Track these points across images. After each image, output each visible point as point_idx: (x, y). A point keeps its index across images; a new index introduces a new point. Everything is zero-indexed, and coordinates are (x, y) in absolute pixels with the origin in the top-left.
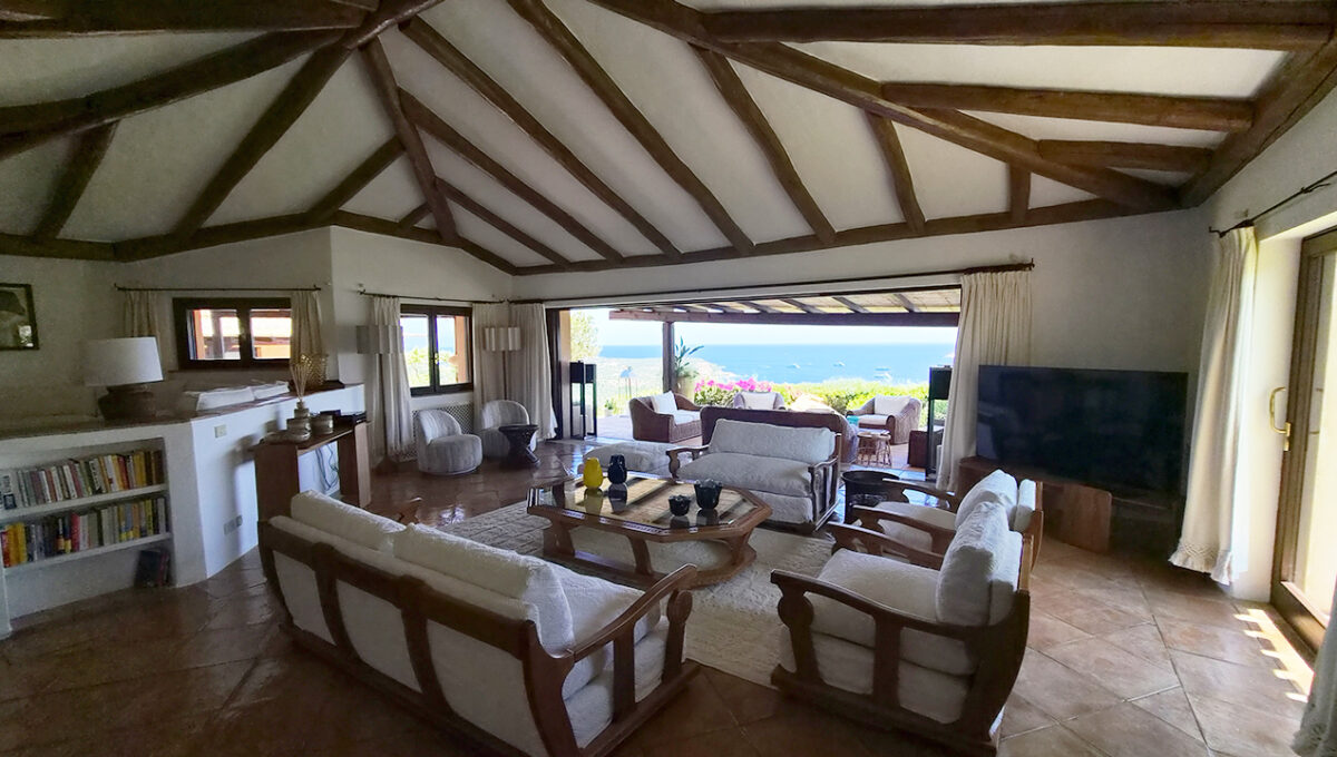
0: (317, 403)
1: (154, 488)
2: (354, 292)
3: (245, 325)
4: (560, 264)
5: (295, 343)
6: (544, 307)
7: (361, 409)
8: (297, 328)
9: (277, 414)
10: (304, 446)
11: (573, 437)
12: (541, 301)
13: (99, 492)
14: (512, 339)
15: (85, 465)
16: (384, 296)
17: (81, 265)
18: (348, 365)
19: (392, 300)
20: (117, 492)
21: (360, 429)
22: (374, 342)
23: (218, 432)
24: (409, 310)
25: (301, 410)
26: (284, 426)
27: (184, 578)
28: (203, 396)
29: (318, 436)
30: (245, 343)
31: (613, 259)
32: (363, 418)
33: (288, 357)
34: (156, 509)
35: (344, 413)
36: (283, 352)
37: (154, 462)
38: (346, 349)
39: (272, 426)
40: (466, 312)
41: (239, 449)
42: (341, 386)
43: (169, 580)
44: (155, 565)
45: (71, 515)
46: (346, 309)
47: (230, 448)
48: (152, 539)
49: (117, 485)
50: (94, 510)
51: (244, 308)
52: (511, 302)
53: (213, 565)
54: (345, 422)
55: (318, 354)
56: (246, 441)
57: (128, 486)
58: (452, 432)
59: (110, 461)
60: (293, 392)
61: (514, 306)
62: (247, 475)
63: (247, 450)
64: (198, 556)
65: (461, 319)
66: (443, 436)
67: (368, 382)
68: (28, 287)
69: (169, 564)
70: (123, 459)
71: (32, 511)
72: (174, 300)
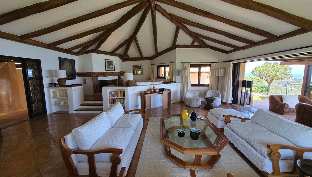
2: (180, 62)
4: (237, 49)
6: (232, 63)
8: (170, 70)
11: (241, 104)
12: (231, 61)
13: (118, 96)
15: (117, 92)
16: (186, 63)
17: (148, 61)
19: (188, 64)
20: (120, 97)
21: (165, 92)
23: (134, 89)
24: (192, 66)
25: (154, 87)
31: (251, 44)
37: (124, 93)
40: (210, 65)
41: (139, 93)
47: (137, 93)
49: (120, 96)
50: (117, 99)
51: (165, 67)
56: (141, 92)
57: (121, 96)
58: (196, 96)
59: (119, 92)
61: (225, 63)
66: (193, 97)
70: (121, 92)
71: (111, 97)
72: (157, 66)
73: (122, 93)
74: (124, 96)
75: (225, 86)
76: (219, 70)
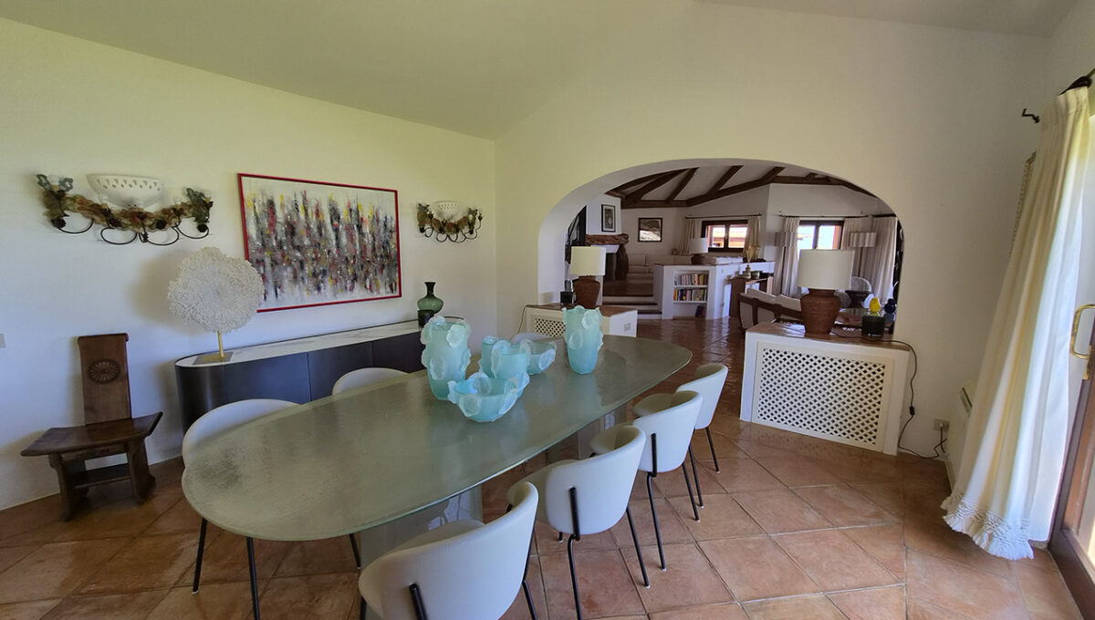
0: (755, 267)
1: (704, 286)
2: (777, 215)
3: (727, 231)
5: (747, 241)
7: (772, 271)
8: (749, 232)
9: (739, 268)
10: (748, 280)
12: (894, 216)
13: (693, 284)
14: (869, 240)
15: (691, 275)
16: (792, 216)
18: (769, 252)
19: (796, 218)
20: (696, 286)
21: (770, 279)
22: (782, 240)
23: (722, 271)
24: (803, 223)
25: (748, 268)
26: (741, 273)
27: (708, 318)
28: (718, 259)
29: (753, 277)
30: (726, 241)
32: (772, 275)
33: (743, 247)
34: (704, 293)
35: (764, 272)
36: (741, 245)
37: (705, 278)
38: (769, 244)
39: (737, 273)
40: (841, 223)
41: (727, 279)
42: (763, 261)
43: (704, 317)
44: (701, 311)
45: (686, 290)
46: (772, 224)
47: (725, 278)
48: (702, 302)
49: (697, 283)
50: (691, 290)
51: (727, 224)
52: (874, 216)
53: (716, 317)
54: (764, 276)
55: (756, 246)
56: (729, 276)
57: (699, 284)
59: (696, 275)
60: (745, 261)
61: (875, 219)
62: (728, 288)
63: (729, 281)
64: (712, 311)
65: (838, 227)
67: (777, 260)
68: (661, 219)
69: (705, 311)
70: (699, 275)
71: (679, 286)
72: (703, 222)
73: (702, 277)
74: (707, 284)
75: (876, 274)
76: (862, 234)
